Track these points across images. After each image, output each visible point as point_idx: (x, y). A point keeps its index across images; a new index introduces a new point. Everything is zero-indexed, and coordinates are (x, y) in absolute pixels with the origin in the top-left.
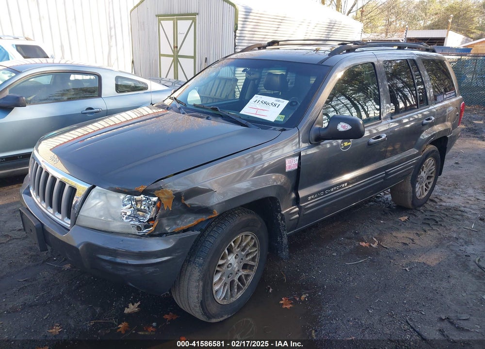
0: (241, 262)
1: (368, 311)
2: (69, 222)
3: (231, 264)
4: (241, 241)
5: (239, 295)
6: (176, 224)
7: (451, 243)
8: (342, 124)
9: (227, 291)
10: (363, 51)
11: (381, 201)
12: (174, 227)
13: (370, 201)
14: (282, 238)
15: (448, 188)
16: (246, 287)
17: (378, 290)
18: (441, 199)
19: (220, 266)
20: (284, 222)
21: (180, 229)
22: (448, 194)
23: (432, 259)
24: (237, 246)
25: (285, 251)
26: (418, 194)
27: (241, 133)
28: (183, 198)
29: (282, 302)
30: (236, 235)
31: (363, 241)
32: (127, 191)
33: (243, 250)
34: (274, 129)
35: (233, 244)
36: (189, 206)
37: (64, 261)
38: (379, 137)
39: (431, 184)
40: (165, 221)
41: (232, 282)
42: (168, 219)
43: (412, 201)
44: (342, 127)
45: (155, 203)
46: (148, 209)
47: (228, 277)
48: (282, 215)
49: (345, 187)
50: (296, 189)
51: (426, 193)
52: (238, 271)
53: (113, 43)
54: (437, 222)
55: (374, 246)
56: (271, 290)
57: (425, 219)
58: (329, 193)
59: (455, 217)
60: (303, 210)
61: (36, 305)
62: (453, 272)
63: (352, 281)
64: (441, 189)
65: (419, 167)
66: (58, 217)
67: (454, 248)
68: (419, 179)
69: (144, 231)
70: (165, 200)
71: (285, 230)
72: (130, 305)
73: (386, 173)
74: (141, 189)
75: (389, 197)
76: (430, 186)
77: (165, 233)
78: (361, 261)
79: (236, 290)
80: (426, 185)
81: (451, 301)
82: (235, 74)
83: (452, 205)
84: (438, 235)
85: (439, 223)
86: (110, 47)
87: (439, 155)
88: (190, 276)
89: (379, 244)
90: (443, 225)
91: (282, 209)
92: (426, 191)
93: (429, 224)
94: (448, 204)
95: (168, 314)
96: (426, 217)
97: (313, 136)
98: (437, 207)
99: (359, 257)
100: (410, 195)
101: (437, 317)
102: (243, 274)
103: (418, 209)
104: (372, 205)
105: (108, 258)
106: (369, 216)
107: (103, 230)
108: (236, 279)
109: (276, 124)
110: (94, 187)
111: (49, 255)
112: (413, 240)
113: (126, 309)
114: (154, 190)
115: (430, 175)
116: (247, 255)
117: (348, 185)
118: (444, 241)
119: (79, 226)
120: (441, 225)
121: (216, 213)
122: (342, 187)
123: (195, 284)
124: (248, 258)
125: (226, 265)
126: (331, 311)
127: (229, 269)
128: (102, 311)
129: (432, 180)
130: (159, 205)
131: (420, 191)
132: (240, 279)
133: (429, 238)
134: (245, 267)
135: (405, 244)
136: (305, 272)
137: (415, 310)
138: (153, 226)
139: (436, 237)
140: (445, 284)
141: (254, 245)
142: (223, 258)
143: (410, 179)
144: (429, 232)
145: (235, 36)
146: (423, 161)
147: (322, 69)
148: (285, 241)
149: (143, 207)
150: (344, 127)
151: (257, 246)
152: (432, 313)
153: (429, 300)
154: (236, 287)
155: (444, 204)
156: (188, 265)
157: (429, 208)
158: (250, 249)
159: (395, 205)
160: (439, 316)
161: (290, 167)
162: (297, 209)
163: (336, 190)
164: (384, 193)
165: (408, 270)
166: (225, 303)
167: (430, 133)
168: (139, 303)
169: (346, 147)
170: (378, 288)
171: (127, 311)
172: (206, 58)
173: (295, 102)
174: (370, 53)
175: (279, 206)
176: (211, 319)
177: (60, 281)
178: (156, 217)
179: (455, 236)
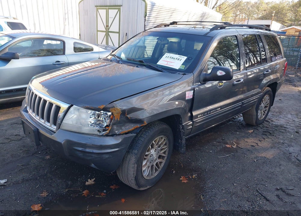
0: (158, 154)
1: (233, 184)
2: (55, 127)
3: (152, 155)
4: (159, 141)
5: (156, 174)
6: (121, 129)
7: (280, 146)
8: (220, 71)
9: (149, 171)
10: (230, 29)
11: (236, 121)
12: (120, 131)
13: (229, 121)
14: (181, 140)
15: (276, 114)
16: (160, 169)
17: (239, 172)
18: (272, 121)
19: (146, 155)
20: (184, 130)
21: (124, 132)
22: (276, 118)
23: (269, 154)
24: (156, 144)
25: (183, 148)
26: (259, 117)
27: (159, 75)
28: (126, 113)
29: (181, 179)
30: (156, 137)
31: (227, 144)
32: (93, 108)
33: (159, 147)
34: (179, 74)
35: (154, 142)
36: (130, 118)
37: (45, 154)
38: (239, 81)
39: (267, 111)
40: (115, 127)
41: (152, 166)
42: (117, 126)
43: (256, 121)
44: (220, 73)
45: (110, 116)
46: (104, 120)
47: (150, 163)
48: (183, 126)
49: (219, 110)
50: (191, 111)
51: (264, 117)
52: (156, 159)
53: (67, 23)
54: (271, 134)
55: (234, 147)
56: (174, 172)
57: (263, 132)
58: (210, 113)
59: (281, 131)
60: (195, 123)
61: (31, 180)
62: (282, 162)
63: (223, 167)
64: (272, 114)
65: (260, 100)
66: (48, 125)
67: (282, 149)
68: (260, 108)
69: (103, 133)
70: (116, 114)
71: (184, 135)
72: (89, 180)
73: (242, 103)
74: (102, 107)
75: (242, 118)
76: (266, 112)
77: (115, 135)
78: (227, 156)
79: (154, 171)
80: (264, 112)
81: (282, 179)
82: (144, 43)
83: (279, 124)
84: (272, 141)
85: (272, 134)
86: (65, 25)
87: (272, 93)
88: (129, 161)
89: (237, 146)
90: (274, 135)
91: (183, 123)
92: (263, 115)
93: (266, 135)
94: (276, 123)
95: (113, 186)
96: (264, 131)
97: (202, 78)
98: (270, 125)
99: (225, 153)
100: (255, 117)
101: (274, 188)
102: (158, 161)
103: (259, 126)
104: (231, 123)
105: (80, 149)
106: (230, 129)
107: (77, 132)
108: (155, 164)
109: (179, 71)
110: (72, 106)
111: (36, 150)
112: (257, 144)
113: (87, 182)
114: (110, 108)
115: (267, 106)
116: (161, 150)
117: (221, 109)
118: (276, 145)
119: (62, 129)
120: (273, 135)
121: (146, 123)
122: (217, 111)
123: (132, 166)
124: (162, 152)
125: (150, 155)
126: (211, 184)
127: (151, 158)
128: (72, 183)
129: (267, 109)
130: (112, 118)
131: (261, 115)
132: (157, 164)
133: (266, 143)
134: (160, 157)
135: (253, 146)
136: (194, 162)
137: (261, 184)
138: (108, 130)
139: (271, 142)
140: (278, 169)
141: (165, 144)
142: (148, 151)
143: (255, 108)
144: (266, 139)
145: (145, 20)
146: (263, 97)
147: (206, 39)
148: (184, 142)
149: (101, 119)
150: (221, 73)
151: (167, 145)
152: (272, 185)
153: (270, 178)
154: (154, 169)
155: (274, 123)
156: (128, 154)
157: (265, 125)
158: (163, 146)
159: (245, 123)
160: (276, 188)
161: (188, 97)
162: (191, 123)
163: (214, 112)
164: (238, 116)
165: (256, 161)
166: (148, 179)
167: (267, 80)
168: (94, 179)
169: (220, 86)
170: (238, 171)
171: (87, 183)
172: (126, 33)
173: (191, 57)
174: (234, 30)
175: (181, 120)
176: (140, 187)
177: (44, 166)
178: (110, 124)
179: (282, 142)
